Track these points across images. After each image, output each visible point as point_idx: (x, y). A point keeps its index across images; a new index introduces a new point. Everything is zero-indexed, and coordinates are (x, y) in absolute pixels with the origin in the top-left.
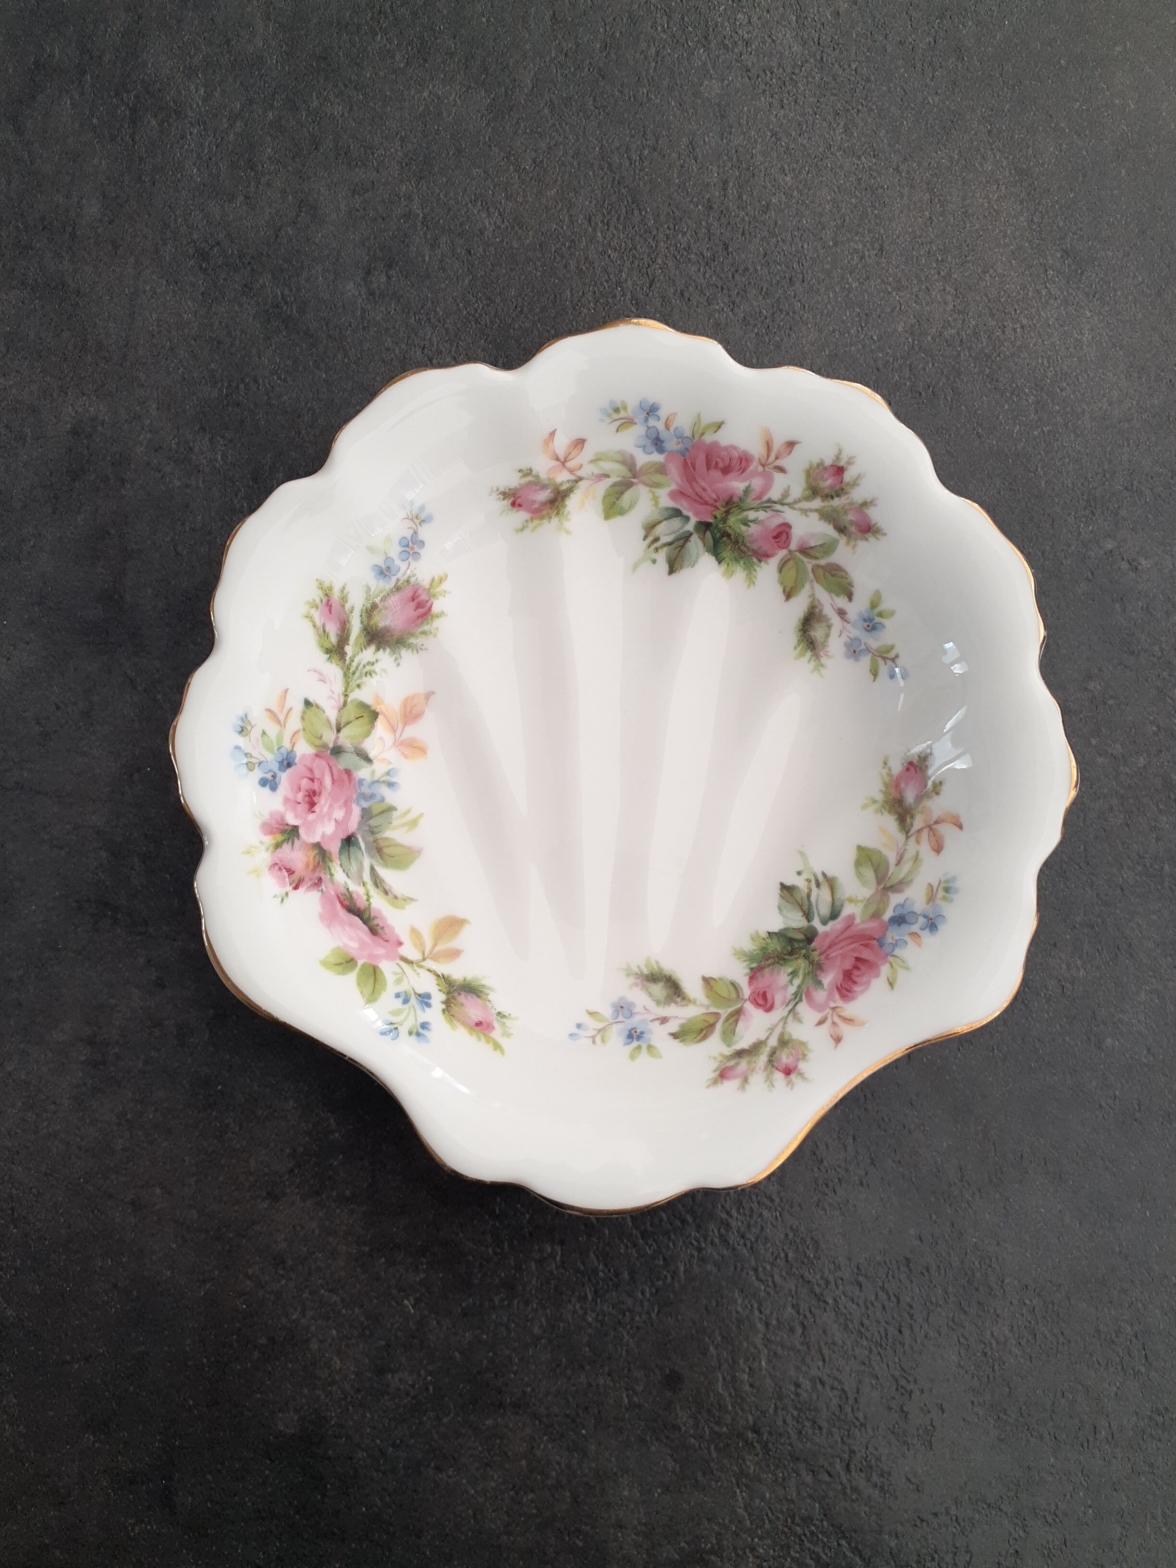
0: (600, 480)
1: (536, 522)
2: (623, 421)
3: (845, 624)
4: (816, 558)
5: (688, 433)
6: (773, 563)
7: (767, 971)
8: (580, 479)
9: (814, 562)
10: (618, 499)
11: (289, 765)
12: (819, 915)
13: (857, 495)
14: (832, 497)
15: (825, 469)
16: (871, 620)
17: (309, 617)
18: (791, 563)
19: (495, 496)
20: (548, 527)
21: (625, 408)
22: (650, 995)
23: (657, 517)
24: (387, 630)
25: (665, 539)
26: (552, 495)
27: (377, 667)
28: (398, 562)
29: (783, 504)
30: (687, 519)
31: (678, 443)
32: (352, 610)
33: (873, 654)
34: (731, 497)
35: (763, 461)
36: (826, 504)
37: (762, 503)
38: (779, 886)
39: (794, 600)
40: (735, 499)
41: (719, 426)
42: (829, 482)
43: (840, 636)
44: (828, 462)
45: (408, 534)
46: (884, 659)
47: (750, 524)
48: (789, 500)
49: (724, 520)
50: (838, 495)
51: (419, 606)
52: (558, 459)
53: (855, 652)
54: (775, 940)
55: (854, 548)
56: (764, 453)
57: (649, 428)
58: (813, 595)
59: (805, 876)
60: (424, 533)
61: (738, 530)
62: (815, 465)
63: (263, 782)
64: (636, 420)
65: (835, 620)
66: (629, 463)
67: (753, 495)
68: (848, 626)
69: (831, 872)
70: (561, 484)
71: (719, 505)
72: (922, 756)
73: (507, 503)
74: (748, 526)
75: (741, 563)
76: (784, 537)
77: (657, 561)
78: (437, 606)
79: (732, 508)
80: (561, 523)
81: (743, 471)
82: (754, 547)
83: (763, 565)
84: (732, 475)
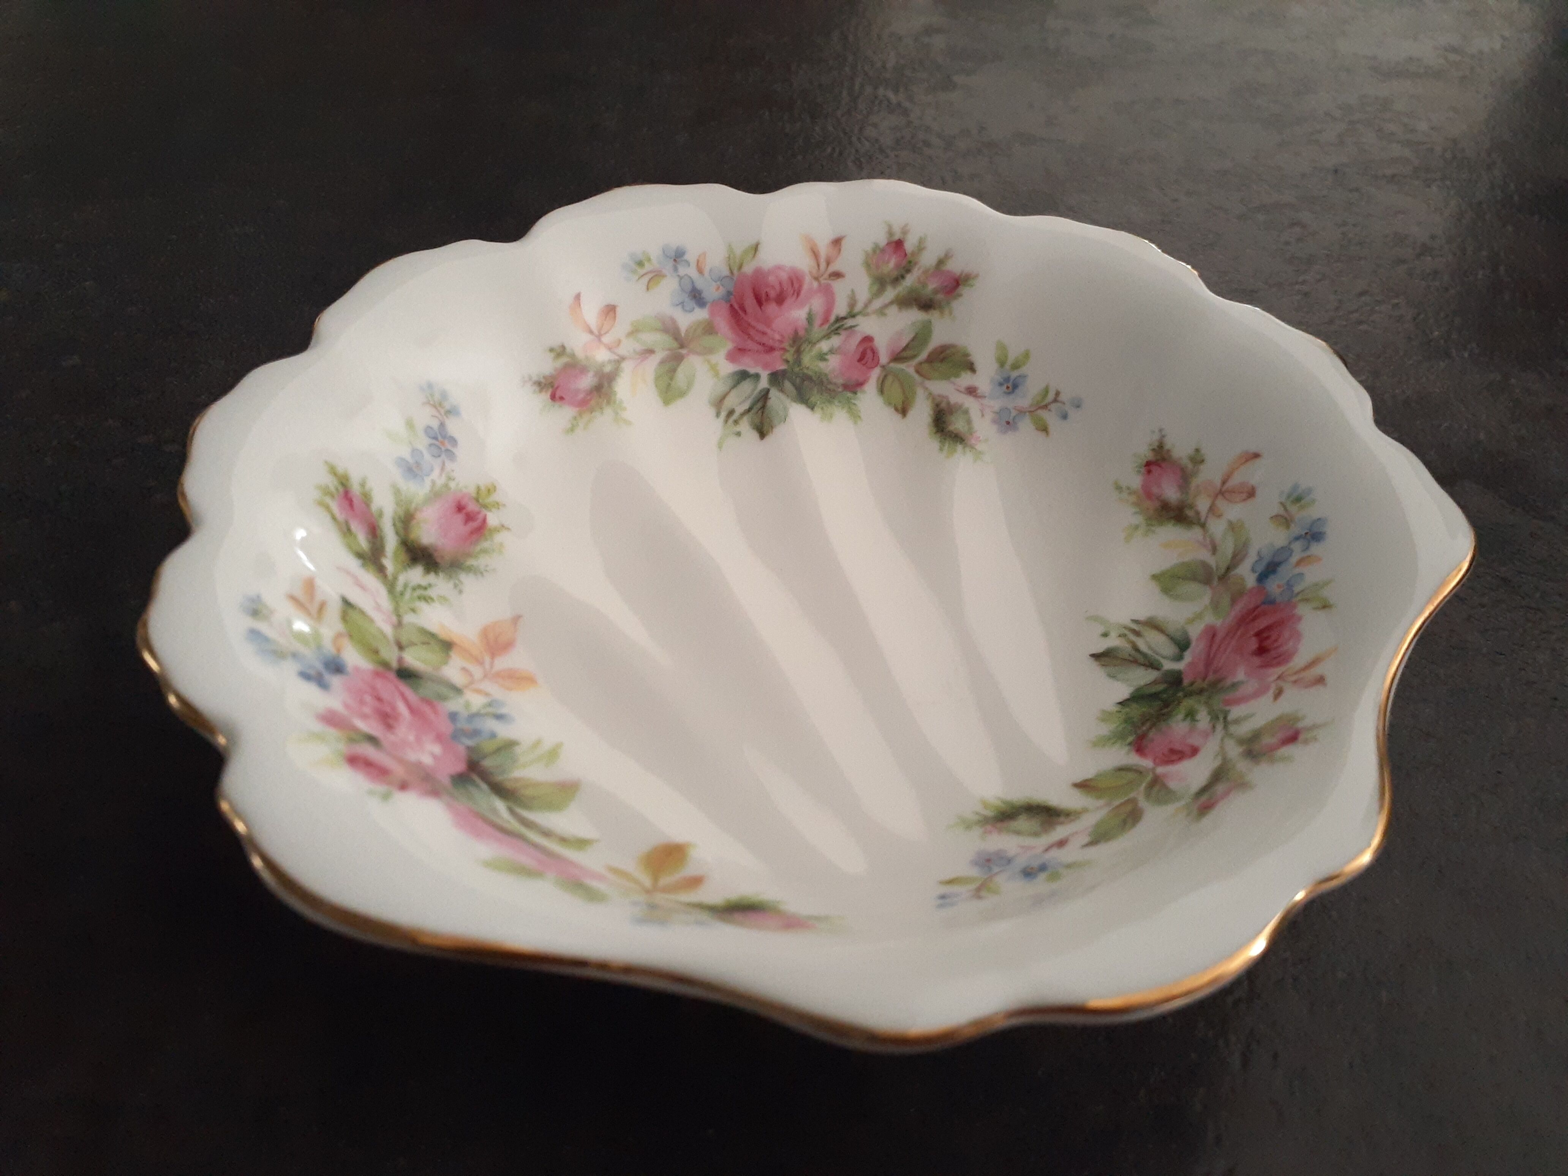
0: (645, 358)
1: (586, 416)
2: (650, 276)
3: (982, 401)
4: (914, 357)
5: (726, 272)
6: (871, 387)
7: (1151, 734)
8: (623, 359)
9: (914, 362)
10: (671, 379)
11: (339, 671)
12: (1164, 658)
13: (928, 259)
14: (903, 277)
15: (883, 251)
16: (1007, 380)
17: (321, 504)
18: (890, 379)
19: (530, 388)
20: (603, 419)
21: (649, 260)
22: (1018, 833)
23: (722, 388)
24: (434, 548)
25: (739, 410)
26: (597, 379)
27: (432, 593)
28: (428, 458)
29: (853, 316)
30: (757, 377)
31: (718, 288)
32: (381, 513)
33: (1030, 412)
34: (796, 332)
35: (815, 274)
36: (900, 288)
37: (832, 325)
38: (1092, 659)
39: (912, 413)
40: (801, 333)
42: (892, 264)
43: (983, 416)
44: (883, 241)
45: (435, 424)
46: (1045, 407)
47: (827, 357)
48: (859, 307)
49: (798, 361)
50: (908, 271)
51: (469, 518)
52: (591, 331)
53: (1008, 423)
54: (1134, 705)
55: (951, 313)
56: (813, 263)
57: (680, 278)
58: (930, 394)
59: (1113, 634)
60: (454, 428)
61: (818, 370)
62: (870, 252)
63: (306, 676)
64: (665, 271)
65: (969, 402)
66: (670, 329)
67: (817, 322)
68: (985, 401)
69: (1142, 615)
70: (603, 365)
71: (786, 345)
72: (1156, 447)
73: (546, 396)
74: (825, 360)
75: (836, 402)
76: (869, 354)
77: (742, 432)
78: (493, 519)
79: (801, 345)
80: (617, 413)
81: (798, 295)
82: (842, 381)
83: (859, 395)
84: (787, 303)
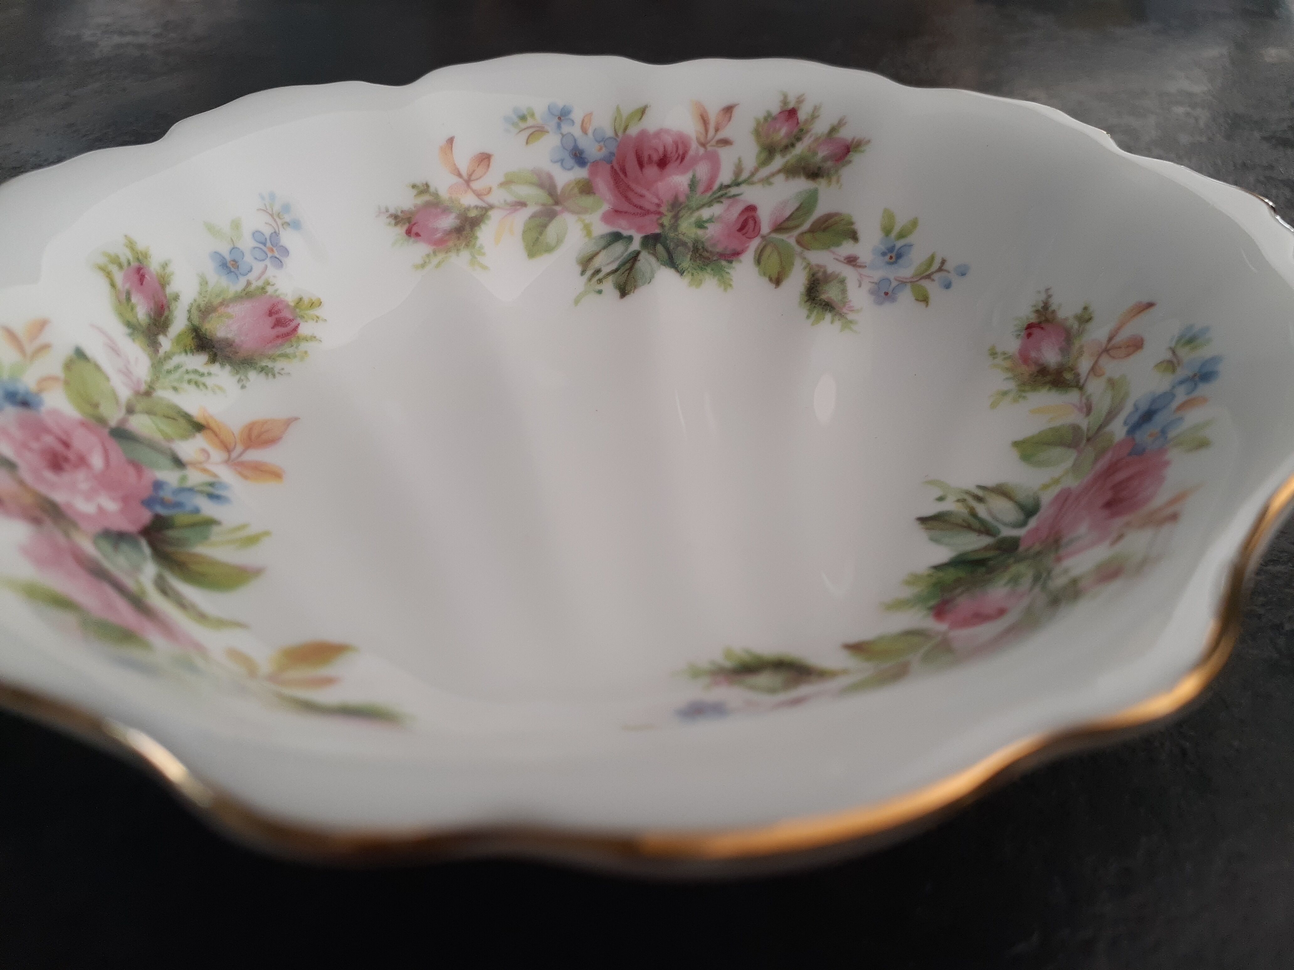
0: (516, 210)
1: (440, 256)
2: (531, 131)
3: (862, 271)
4: (796, 227)
5: (610, 133)
6: (748, 257)
7: (960, 599)
8: (491, 207)
9: (796, 232)
10: (541, 233)
11: (22, 404)
12: (1005, 525)
13: (821, 127)
14: (793, 145)
15: (775, 119)
16: (891, 250)
17: (105, 271)
18: (768, 250)
19: (385, 219)
20: (459, 260)
21: (532, 115)
23: (591, 248)
24: (229, 344)
25: (606, 270)
26: (458, 222)
27: (208, 381)
28: (248, 258)
29: (738, 184)
30: (630, 239)
31: (601, 149)
32: (177, 298)
33: (911, 282)
34: (676, 198)
35: (702, 140)
36: (789, 157)
37: (714, 193)
38: (918, 522)
39: (786, 283)
40: (682, 198)
41: (642, 111)
42: (783, 131)
43: (860, 286)
44: (775, 109)
45: (267, 231)
46: (929, 277)
47: (706, 225)
48: (744, 175)
49: (675, 226)
50: (799, 139)
51: (279, 323)
52: (460, 175)
53: (886, 294)
54: (951, 570)
55: (838, 183)
56: (700, 128)
57: (563, 136)
58: (809, 264)
59: (951, 498)
60: (290, 239)
61: (694, 235)
62: (762, 120)
64: (547, 128)
65: (848, 272)
66: (547, 185)
67: (701, 188)
68: (865, 271)
69: (990, 482)
70: (468, 209)
71: (664, 209)
72: (1040, 308)
73: (401, 230)
74: (706, 228)
75: (709, 270)
76: (751, 223)
77: (603, 290)
78: (305, 329)
79: (680, 210)
80: (473, 257)
81: (683, 159)
82: (719, 249)
83: (734, 264)
84: (670, 167)
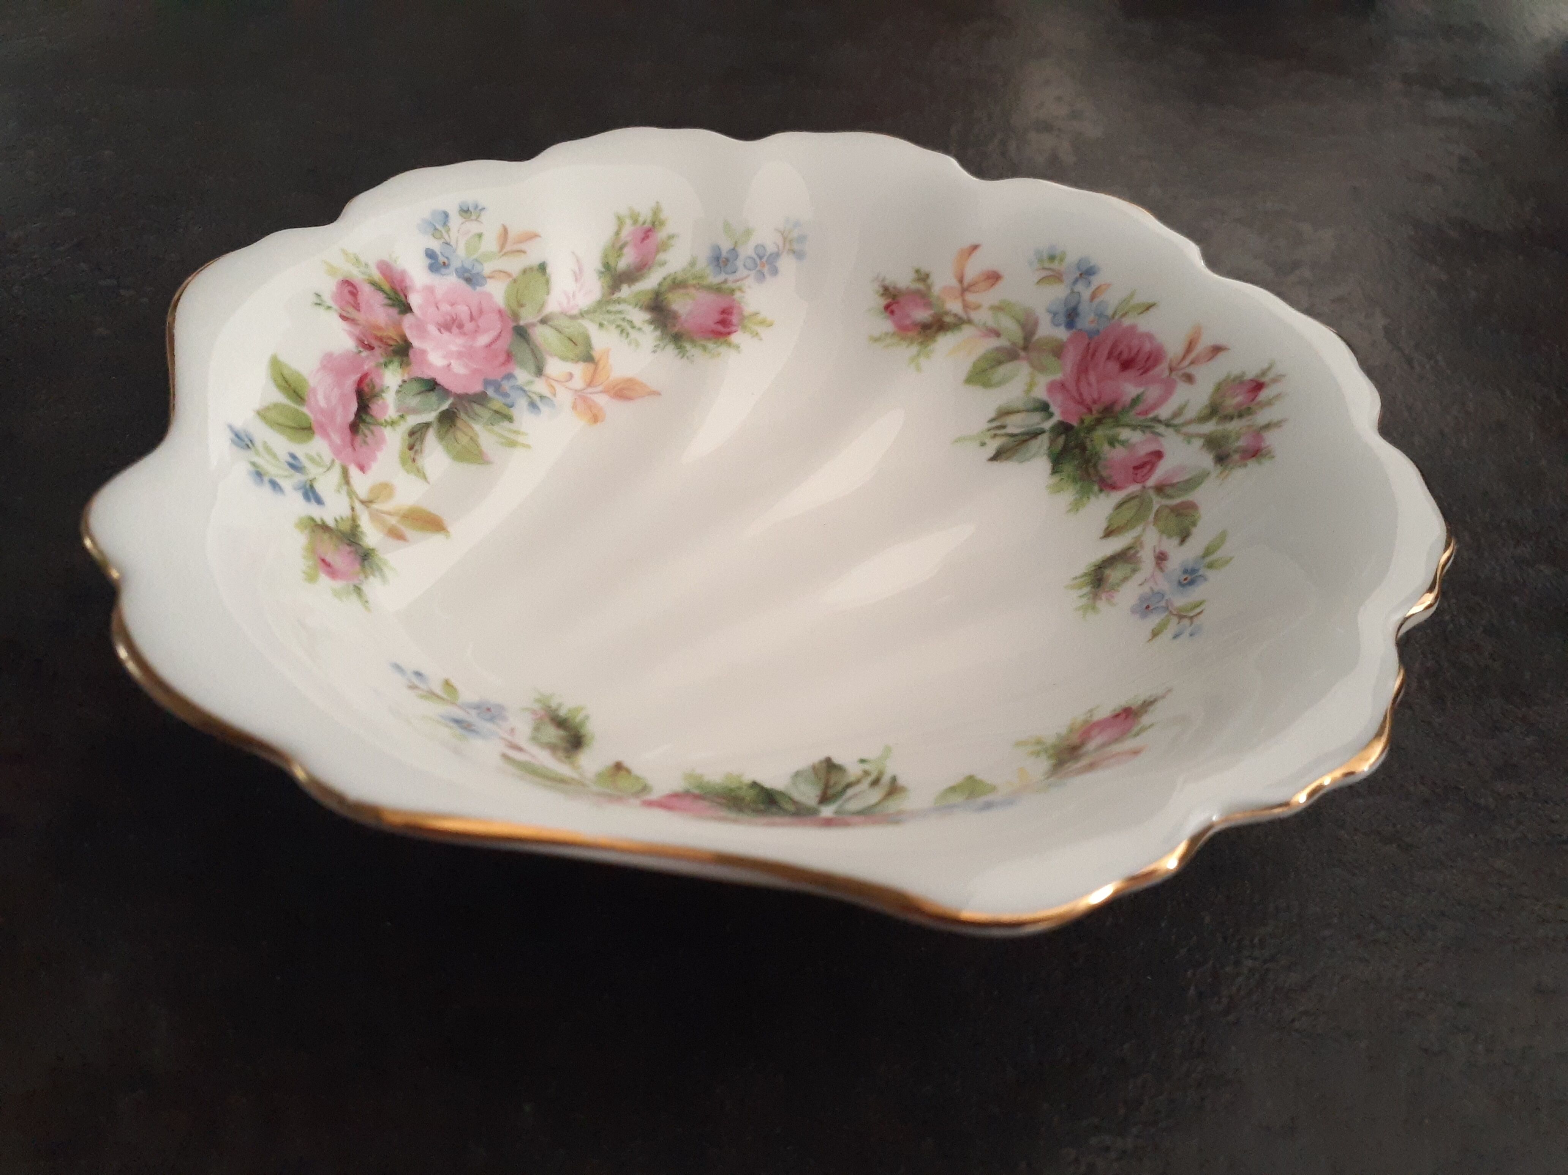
0: (988, 336)
1: (895, 340)
2: (1051, 273)
3: (1157, 573)
4: (1170, 497)
5: (1110, 312)
6: (1117, 497)
8: (969, 322)
9: (1165, 502)
10: (992, 367)
11: (468, 280)
13: (1263, 417)
14: (1231, 418)
15: (1242, 383)
16: (1193, 571)
17: (620, 221)
18: (1136, 502)
19: (877, 286)
20: (905, 351)
21: (1062, 260)
22: (537, 729)
23: (1018, 404)
24: (675, 316)
25: (1011, 430)
26: (930, 319)
27: (633, 334)
28: (739, 263)
29: (1168, 425)
30: (1051, 415)
31: (1092, 322)
32: (663, 264)
33: (1170, 612)
34: (1114, 403)
35: (1175, 364)
36: (1220, 428)
37: (1146, 420)
38: (823, 759)
39: (1111, 540)
40: (1117, 408)
41: (1148, 308)
42: (1239, 399)
43: (1141, 585)
44: (1250, 376)
45: (771, 248)
46: (1180, 618)
47: (1117, 445)
48: (1179, 420)
49: (1091, 429)
50: (1241, 416)
51: (723, 323)
52: (961, 280)
53: (1148, 607)
54: (754, 792)
55: (1226, 477)
56: (1181, 354)
57: (1073, 292)
58: (1140, 536)
59: (868, 767)
60: (786, 264)
61: (1098, 448)
62: (1233, 377)
63: (430, 254)
64: (1065, 278)
65: (1148, 564)
66: (1028, 328)
67: (1140, 408)
68: (1159, 575)
69: (907, 781)
70: (947, 313)
71: (1095, 408)
72: (1149, 701)
73: (882, 302)
74: (1113, 446)
75: (1078, 486)
76: (1148, 468)
77: (987, 445)
78: (737, 337)
79: (1107, 418)
80: (919, 355)
81: (1145, 372)
82: (1104, 473)
83: (1102, 496)
84: (1131, 373)
